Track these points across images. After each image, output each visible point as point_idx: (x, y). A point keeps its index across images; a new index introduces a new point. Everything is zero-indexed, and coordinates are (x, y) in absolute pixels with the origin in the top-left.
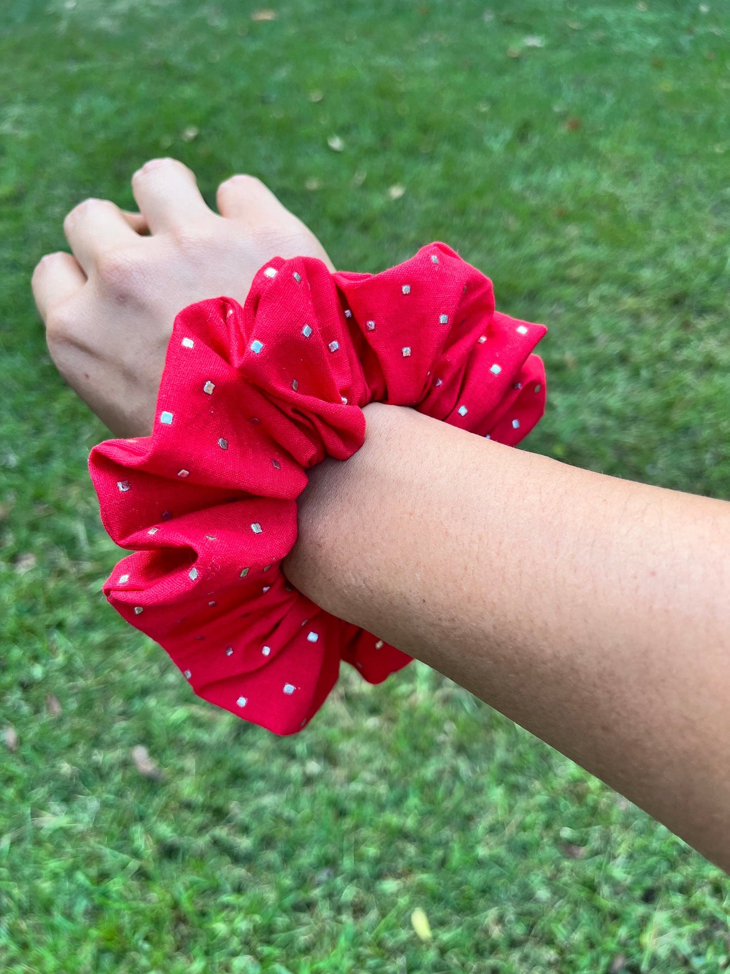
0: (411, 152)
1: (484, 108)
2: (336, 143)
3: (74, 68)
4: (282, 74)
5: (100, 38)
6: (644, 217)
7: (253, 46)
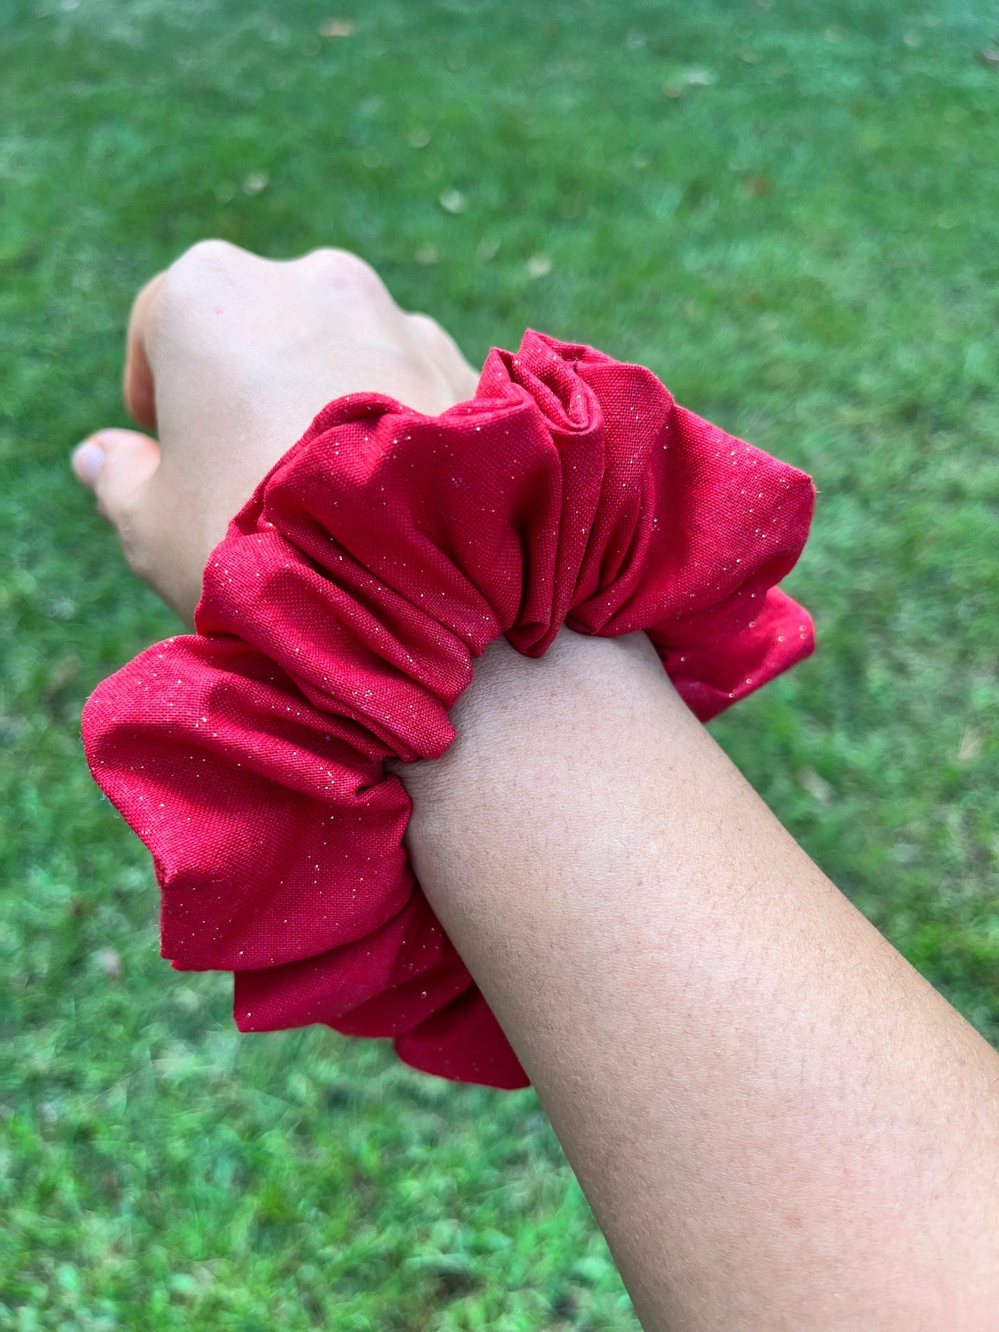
0: (552, 216)
1: (641, 164)
2: (454, 202)
3: (84, 91)
4: (370, 108)
5: (116, 52)
6: (858, 309)
7: (328, 71)
